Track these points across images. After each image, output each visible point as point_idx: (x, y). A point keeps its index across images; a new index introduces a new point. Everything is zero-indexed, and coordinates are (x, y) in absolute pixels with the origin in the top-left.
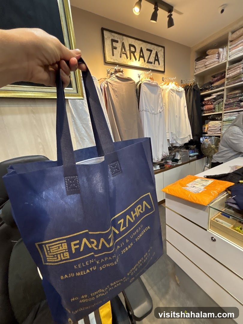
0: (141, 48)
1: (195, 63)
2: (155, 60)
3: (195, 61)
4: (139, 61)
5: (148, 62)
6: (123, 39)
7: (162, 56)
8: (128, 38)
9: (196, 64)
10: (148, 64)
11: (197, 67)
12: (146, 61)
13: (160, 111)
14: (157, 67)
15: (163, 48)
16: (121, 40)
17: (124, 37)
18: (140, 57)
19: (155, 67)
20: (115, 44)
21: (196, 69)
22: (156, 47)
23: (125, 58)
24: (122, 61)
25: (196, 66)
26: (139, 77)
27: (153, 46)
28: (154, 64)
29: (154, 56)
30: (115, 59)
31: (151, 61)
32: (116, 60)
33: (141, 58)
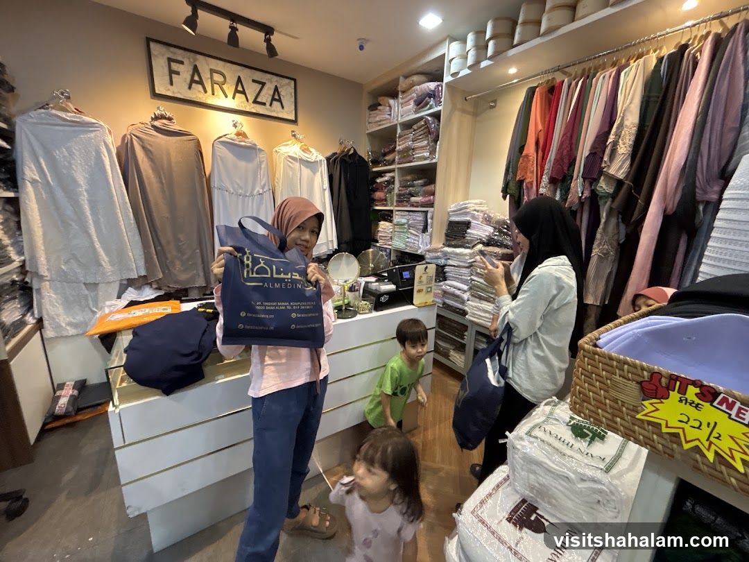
0: (239, 78)
1: (368, 114)
2: (273, 99)
3: (369, 109)
4: (234, 98)
5: (255, 102)
6: (195, 60)
7: (291, 94)
8: (207, 58)
9: (370, 114)
10: (255, 105)
11: (370, 121)
12: (251, 101)
13: (259, 191)
14: (277, 113)
15: (293, 82)
16: (192, 60)
17: (199, 57)
18: (236, 91)
19: (274, 111)
20: (175, 66)
21: (369, 123)
22: (275, 78)
23: (199, 91)
24: (194, 96)
25: (369, 117)
26: (235, 126)
27: (269, 76)
28: (271, 105)
29: (271, 92)
30: (175, 91)
31: (264, 101)
32: (179, 92)
33: (237, 94)
